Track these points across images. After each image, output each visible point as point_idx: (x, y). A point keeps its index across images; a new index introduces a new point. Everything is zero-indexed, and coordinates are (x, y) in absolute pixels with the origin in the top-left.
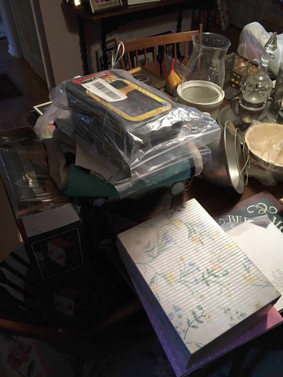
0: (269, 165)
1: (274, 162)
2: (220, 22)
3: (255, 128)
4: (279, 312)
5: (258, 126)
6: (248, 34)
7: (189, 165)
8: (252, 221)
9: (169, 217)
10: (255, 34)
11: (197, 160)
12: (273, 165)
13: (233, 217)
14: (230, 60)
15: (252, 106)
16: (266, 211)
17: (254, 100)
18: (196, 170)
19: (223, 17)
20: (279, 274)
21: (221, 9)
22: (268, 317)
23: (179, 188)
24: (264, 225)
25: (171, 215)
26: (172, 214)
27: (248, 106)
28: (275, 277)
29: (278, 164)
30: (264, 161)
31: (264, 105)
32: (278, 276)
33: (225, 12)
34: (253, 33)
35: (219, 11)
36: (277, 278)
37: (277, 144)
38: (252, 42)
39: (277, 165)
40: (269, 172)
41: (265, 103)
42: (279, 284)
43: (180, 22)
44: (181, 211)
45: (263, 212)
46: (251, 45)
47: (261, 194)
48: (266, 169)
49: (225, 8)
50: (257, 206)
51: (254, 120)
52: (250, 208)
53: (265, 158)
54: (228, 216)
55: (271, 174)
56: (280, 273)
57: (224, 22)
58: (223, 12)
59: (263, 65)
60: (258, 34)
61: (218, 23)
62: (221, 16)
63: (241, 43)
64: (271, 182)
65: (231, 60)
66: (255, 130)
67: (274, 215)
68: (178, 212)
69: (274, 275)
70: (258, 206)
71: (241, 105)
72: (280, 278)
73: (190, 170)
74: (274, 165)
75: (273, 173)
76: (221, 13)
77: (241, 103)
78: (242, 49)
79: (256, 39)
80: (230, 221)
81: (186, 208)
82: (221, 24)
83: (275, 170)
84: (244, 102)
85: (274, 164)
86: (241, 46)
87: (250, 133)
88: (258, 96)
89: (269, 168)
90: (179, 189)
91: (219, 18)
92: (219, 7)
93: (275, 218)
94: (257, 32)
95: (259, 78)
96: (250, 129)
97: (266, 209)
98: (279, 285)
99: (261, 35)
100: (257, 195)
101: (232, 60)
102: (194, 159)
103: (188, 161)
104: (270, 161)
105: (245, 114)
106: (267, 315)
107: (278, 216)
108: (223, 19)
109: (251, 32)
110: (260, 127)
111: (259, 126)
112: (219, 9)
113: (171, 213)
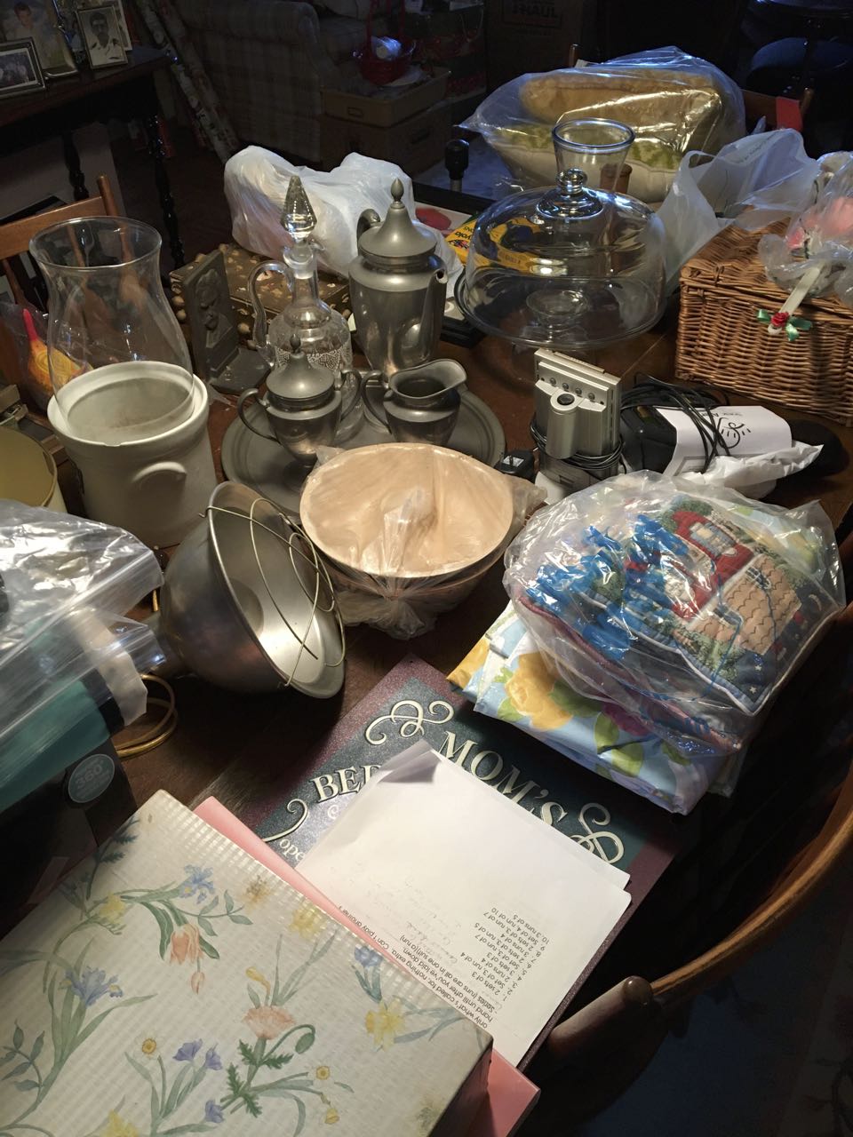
0: (389, 582)
1: (398, 570)
2: (208, 140)
3: (325, 474)
4: (518, 1067)
5: (332, 465)
6: (241, 188)
7: (88, 702)
8: (386, 773)
9: (81, 897)
10: (257, 182)
11: (112, 671)
12: (397, 579)
13: (330, 778)
14: (208, 275)
15: (303, 407)
16: (422, 724)
17: (302, 388)
18: (120, 705)
19: (212, 126)
20: (499, 923)
21: (199, 103)
22: (493, 1101)
23: (97, 773)
24: (423, 774)
25: (87, 884)
26: (90, 879)
27: (292, 410)
28: (489, 939)
29: (413, 570)
30: (370, 576)
31: (338, 392)
32: (497, 931)
33: (214, 110)
34: (252, 181)
35: (194, 111)
36: (494, 943)
37: (395, 511)
38: (260, 206)
39: (409, 575)
40: (396, 602)
41: (339, 386)
42: (504, 961)
43: (74, 164)
44: (121, 856)
45: (415, 727)
46: (260, 216)
47: (395, 671)
48: (382, 594)
49: (211, 98)
50: (392, 716)
51: (322, 448)
52: (373, 729)
53: (369, 565)
54: (314, 782)
55: (403, 604)
56: (500, 920)
57: (220, 139)
58: (208, 110)
59: (297, 276)
60: (267, 181)
61: (203, 144)
62: (206, 121)
63: (236, 215)
64: (412, 626)
65: (213, 274)
66: (326, 480)
67: (445, 727)
68: (110, 863)
69: (484, 935)
70: (395, 714)
71: (270, 409)
72: (503, 939)
73: (99, 716)
74: (402, 578)
75: (410, 601)
76: (203, 116)
77: (268, 405)
78: (244, 229)
79: (265, 196)
80: (322, 799)
81: (134, 838)
82: (213, 146)
83: (410, 592)
84: (277, 401)
85: (401, 576)
86: (237, 221)
87: (314, 497)
88: (310, 372)
89: (390, 590)
90: (96, 776)
91: (202, 129)
92: (190, 99)
93: (451, 737)
94: (263, 175)
95: (300, 316)
96: (313, 482)
97: (420, 718)
98: (506, 962)
99: (274, 183)
100: (386, 679)
101: (216, 273)
102: (103, 672)
103: (81, 687)
104: (388, 570)
105: (294, 434)
106: (486, 1097)
107: (460, 727)
108: (213, 131)
109: (245, 179)
110: (338, 468)
111: (336, 466)
112: (194, 104)
113: (83, 880)
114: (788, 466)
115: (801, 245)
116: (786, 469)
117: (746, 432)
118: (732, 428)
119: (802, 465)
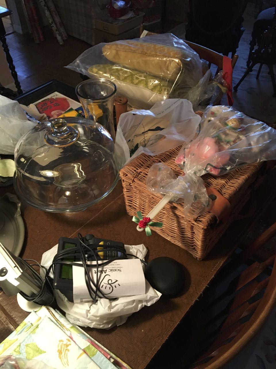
19: (57, 30)
21: (52, 22)
33: (58, 24)
35: (50, 24)
49: (57, 19)
62: (54, 28)
91: (53, 31)
92: (49, 20)
114: (141, 304)
115: (182, 163)
116: (140, 306)
117: (117, 286)
118: (109, 284)
119: (149, 304)
